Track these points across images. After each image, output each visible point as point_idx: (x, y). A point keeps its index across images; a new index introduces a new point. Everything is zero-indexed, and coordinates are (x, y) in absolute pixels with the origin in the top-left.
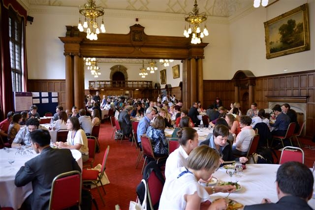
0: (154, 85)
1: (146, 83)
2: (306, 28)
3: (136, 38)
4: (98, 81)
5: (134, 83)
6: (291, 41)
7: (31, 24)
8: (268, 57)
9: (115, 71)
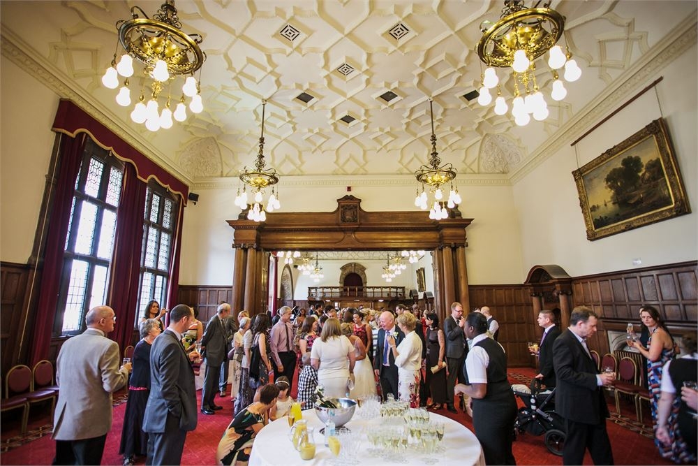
0: (407, 293)
1: (395, 290)
2: (669, 167)
3: (347, 217)
4: (320, 288)
5: (376, 290)
6: (636, 198)
7: (195, 204)
8: (592, 237)
9: (347, 271)
